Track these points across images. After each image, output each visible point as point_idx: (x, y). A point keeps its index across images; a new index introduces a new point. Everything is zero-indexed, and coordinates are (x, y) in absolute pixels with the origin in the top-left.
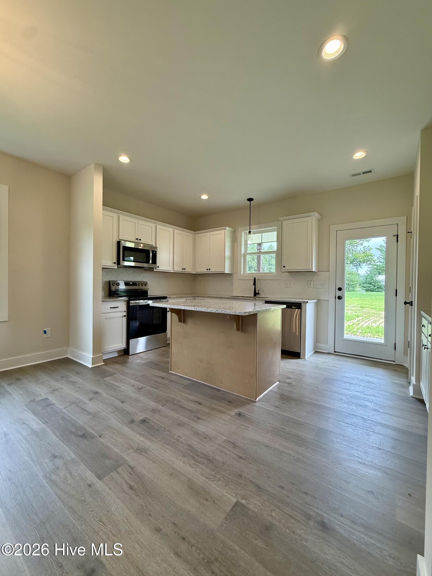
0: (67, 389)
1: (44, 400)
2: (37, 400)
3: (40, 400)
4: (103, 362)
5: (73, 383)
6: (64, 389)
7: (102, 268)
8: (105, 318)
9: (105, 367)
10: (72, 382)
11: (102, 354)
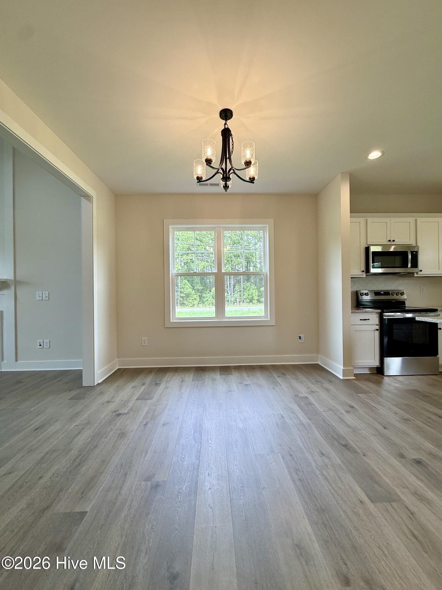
0: (323, 395)
1: (305, 398)
2: (299, 396)
3: (303, 397)
4: (355, 377)
5: (327, 390)
6: (320, 393)
7: (351, 278)
8: (355, 331)
9: (356, 382)
10: (326, 388)
11: (352, 368)
